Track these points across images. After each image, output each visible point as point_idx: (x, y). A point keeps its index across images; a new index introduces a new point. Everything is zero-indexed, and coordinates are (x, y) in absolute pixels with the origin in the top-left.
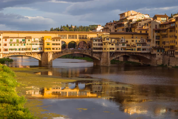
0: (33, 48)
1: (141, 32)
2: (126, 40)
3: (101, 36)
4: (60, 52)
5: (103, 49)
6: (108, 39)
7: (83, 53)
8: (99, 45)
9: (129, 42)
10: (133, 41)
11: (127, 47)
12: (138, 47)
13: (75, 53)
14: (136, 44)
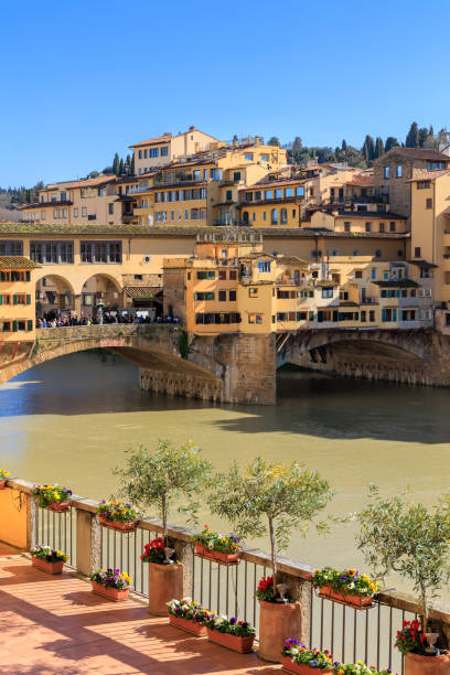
1: (347, 226)
2: (332, 267)
3: (225, 251)
4: (30, 344)
5: (244, 317)
6: (266, 267)
7: (144, 345)
8: (222, 296)
9: (344, 280)
10: (359, 274)
11: (342, 305)
12: (385, 302)
13: (104, 344)
14: (377, 290)
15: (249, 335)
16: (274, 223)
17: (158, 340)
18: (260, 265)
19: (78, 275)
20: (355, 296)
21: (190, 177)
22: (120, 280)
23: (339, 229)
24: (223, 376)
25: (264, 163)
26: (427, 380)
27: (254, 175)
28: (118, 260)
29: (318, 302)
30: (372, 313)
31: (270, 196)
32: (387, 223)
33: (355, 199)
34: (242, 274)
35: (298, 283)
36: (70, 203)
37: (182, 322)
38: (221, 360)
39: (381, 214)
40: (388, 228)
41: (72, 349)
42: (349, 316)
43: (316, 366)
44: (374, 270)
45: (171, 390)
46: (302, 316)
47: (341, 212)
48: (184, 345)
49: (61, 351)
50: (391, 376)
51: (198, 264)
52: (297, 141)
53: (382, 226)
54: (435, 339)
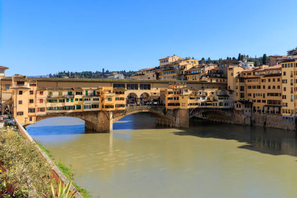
0: (85, 106)
1: (211, 80)
2: (205, 91)
3: (176, 87)
4: (124, 110)
5: (181, 104)
6: (187, 91)
7: (154, 111)
8: (175, 99)
9: (208, 95)
10: (213, 93)
11: (208, 101)
12: (220, 101)
13: (143, 111)
14: (217, 97)
15: (182, 109)
16: (193, 79)
17: (158, 110)
18: (185, 90)
19: (139, 93)
20: (211, 99)
21: (172, 68)
22: (150, 94)
23: (209, 81)
24: (175, 120)
25: (192, 64)
26: (232, 122)
27: (189, 67)
28: (150, 89)
29: (201, 100)
30: (216, 104)
31: (192, 72)
32: (222, 80)
33: (214, 73)
34: (180, 93)
35: (196, 95)
36: (144, 75)
37: (165, 105)
38: (175, 116)
39: (221, 77)
40: (222, 81)
41: (135, 112)
42: (209, 104)
43: (204, 118)
44: (217, 92)
45: (163, 123)
46: (197, 104)
47: (210, 77)
48: (165, 111)
49: (132, 113)
50: (223, 121)
51: (168, 90)
52: (209, 58)
53: (221, 80)
54: (234, 111)
